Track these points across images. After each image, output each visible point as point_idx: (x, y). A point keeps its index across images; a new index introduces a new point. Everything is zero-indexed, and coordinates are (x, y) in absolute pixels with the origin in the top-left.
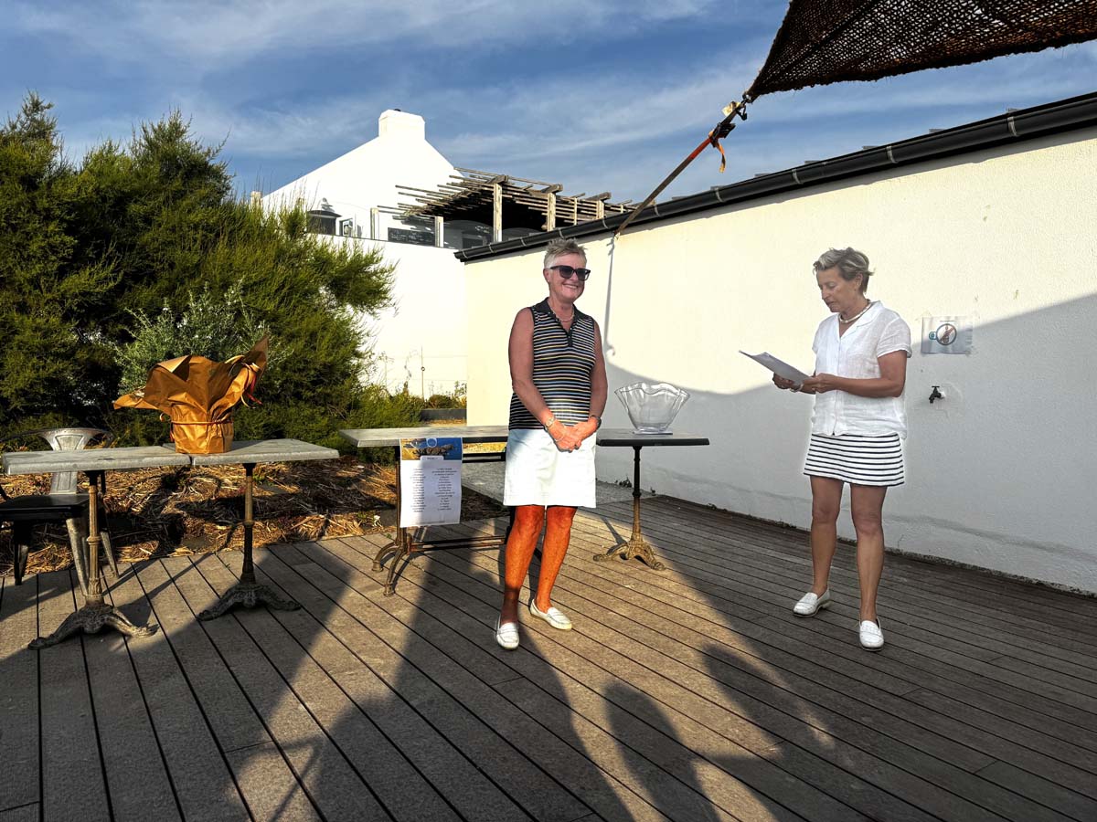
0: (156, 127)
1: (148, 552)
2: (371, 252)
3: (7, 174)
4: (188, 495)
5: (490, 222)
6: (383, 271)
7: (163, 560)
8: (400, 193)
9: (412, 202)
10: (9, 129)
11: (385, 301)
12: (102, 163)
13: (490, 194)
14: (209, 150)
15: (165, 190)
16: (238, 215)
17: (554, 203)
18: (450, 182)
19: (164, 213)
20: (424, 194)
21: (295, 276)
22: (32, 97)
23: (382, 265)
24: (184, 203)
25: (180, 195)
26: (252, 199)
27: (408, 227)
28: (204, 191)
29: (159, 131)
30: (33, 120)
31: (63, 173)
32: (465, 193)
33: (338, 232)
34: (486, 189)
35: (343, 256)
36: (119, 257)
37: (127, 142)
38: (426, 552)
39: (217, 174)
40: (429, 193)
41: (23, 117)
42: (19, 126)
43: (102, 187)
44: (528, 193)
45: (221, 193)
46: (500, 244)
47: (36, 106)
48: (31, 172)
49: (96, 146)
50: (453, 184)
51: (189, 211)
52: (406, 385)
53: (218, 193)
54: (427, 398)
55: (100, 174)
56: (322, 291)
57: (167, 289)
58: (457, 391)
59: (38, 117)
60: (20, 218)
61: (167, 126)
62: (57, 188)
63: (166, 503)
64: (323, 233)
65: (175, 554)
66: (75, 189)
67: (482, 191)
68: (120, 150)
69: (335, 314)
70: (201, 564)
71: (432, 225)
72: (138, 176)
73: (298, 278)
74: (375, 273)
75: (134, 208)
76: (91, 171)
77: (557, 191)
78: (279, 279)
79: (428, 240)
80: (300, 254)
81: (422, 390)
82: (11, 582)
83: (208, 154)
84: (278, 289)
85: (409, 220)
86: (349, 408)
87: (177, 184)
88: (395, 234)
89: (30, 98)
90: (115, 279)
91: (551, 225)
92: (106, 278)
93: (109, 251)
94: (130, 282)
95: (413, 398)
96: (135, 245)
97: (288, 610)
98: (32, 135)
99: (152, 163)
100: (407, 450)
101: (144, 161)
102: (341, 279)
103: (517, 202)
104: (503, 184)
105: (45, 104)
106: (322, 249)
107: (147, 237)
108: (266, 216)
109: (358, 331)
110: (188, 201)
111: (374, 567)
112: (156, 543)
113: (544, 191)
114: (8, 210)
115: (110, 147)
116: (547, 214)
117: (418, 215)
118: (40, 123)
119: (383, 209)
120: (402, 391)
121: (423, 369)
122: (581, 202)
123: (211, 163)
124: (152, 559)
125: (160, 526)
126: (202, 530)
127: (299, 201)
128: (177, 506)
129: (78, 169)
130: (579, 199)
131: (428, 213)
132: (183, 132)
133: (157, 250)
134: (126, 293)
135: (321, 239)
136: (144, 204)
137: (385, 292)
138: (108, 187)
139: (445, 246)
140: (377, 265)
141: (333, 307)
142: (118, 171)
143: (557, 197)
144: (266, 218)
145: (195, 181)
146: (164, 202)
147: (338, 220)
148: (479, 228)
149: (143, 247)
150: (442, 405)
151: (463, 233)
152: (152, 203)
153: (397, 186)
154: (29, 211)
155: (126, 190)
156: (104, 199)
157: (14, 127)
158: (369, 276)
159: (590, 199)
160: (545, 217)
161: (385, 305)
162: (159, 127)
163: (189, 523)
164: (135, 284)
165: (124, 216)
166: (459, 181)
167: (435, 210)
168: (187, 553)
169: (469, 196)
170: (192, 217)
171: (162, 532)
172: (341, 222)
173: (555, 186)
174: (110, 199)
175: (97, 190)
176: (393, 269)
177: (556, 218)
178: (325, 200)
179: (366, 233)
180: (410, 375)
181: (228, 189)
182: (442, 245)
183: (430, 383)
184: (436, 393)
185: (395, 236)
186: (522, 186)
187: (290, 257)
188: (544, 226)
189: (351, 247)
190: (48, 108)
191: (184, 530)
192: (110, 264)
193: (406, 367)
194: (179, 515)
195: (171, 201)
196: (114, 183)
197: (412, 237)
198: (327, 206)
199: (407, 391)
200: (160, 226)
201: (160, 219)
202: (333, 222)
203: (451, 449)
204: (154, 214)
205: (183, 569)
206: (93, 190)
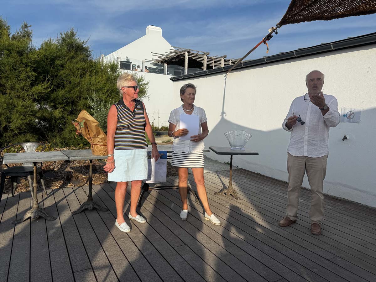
0: (66, 33)
1: (58, 185)
2: (140, 77)
3: (13, 50)
4: (74, 164)
5: (184, 66)
6: (144, 84)
7: (63, 188)
8: (152, 55)
9: (157, 58)
10: (17, 34)
11: (145, 95)
12: (48, 45)
13: (184, 56)
14: (84, 42)
15: (68, 56)
16: (94, 65)
17: (206, 59)
18: (170, 51)
19: (68, 64)
20: (161, 56)
22: (25, 23)
23: (144, 82)
24: (75, 60)
25: (73, 57)
27: (155, 67)
28: (81, 56)
29: (67, 35)
30: (25, 31)
31: (32, 51)
32: (175, 55)
34: (182, 54)
36: (51, 80)
37: (56, 40)
38: (155, 189)
39: (86, 50)
40: (163, 55)
41: (21, 30)
42: (20, 33)
43: (46, 54)
44: (197, 55)
45: (88, 57)
46: (187, 75)
47: (26, 26)
48: (21, 50)
49: (46, 40)
50: (171, 52)
51: (76, 63)
52: (153, 123)
54: (160, 127)
55: (46, 50)
57: (69, 91)
59: (26, 30)
60: (17, 66)
61: (69, 33)
62: (30, 56)
63: (66, 167)
65: (68, 186)
66: (36, 56)
67: (181, 54)
68: (54, 41)
70: (76, 191)
71: (163, 67)
72: (59, 51)
74: (142, 85)
75: (57, 62)
76: (44, 49)
77: (208, 55)
78: (107, 88)
79: (161, 72)
81: (158, 125)
82: (10, 195)
83: (83, 43)
84: (107, 91)
85: (156, 65)
87: (72, 53)
88: (151, 69)
89: (24, 23)
90: (50, 87)
91: (205, 68)
92: (47, 87)
93: (48, 77)
94: (56, 88)
95: (155, 127)
96: (58, 75)
97: (104, 211)
98: (24, 36)
99: (64, 46)
101: (62, 45)
103: (193, 59)
104: (188, 52)
105: (29, 25)
107: (62, 72)
108: (104, 64)
112: (62, 182)
113: (203, 55)
114: (13, 63)
115: (51, 40)
116: (204, 63)
117: (159, 63)
118: (27, 32)
119: (147, 61)
121: (159, 117)
122: (216, 59)
123: (84, 46)
124: (60, 188)
125: (63, 176)
126: (78, 177)
127: (118, 58)
128: (70, 168)
129: (40, 48)
130: (215, 57)
131: (162, 62)
132: (75, 35)
133: (65, 77)
134: (54, 92)
135: (124, 71)
136: (61, 61)
137: (145, 92)
138: (48, 54)
139: (168, 74)
140: (142, 82)
142: (52, 49)
143: (208, 57)
144: (104, 66)
145: (79, 53)
146: (68, 60)
147: (131, 64)
148: (180, 67)
149: (60, 76)
150: (165, 130)
151: (174, 69)
152: (63, 60)
153: (151, 53)
154: (20, 63)
155: (55, 56)
156: (47, 59)
157: (18, 33)
159: (219, 58)
160: (203, 64)
161: (145, 97)
162: (67, 33)
163: (74, 174)
164: (58, 89)
165: (54, 65)
166: (173, 51)
167: (165, 61)
168: (72, 186)
169: (176, 56)
170: (77, 66)
171: (64, 178)
172: (132, 65)
173: (207, 53)
174: (49, 58)
175: (45, 56)
176: (148, 84)
177: (207, 64)
178: (127, 57)
180: (155, 120)
181: (90, 55)
182: (166, 74)
183: (161, 122)
184: (163, 126)
186: (195, 53)
187: (112, 80)
188: (202, 67)
190: (30, 26)
191: (72, 177)
192: (48, 82)
193: (153, 117)
194: (70, 172)
195: (70, 60)
196: (51, 53)
197: (157, 71)
198: (127, 59)
199: (153, 125)
200: (66, 68)
201: (66, 66)
202: (130, 65)
203: (163, 155)
204: (64, 64)
205: (70, 193)
206: (43, 56)
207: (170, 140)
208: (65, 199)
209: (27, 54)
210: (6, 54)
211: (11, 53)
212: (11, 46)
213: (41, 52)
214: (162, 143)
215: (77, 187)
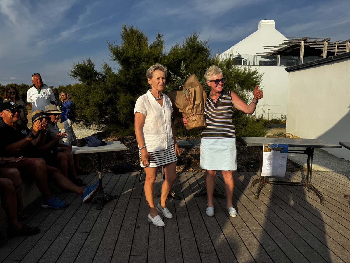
0: (189, 38)
1: (181, 169)
2: (254, 70)
3: (151, 57)
4: (193, 152)
5: (299, 55)
6: (258, 77)
7: (185, 172)
8: (264, 48)
9: (269, 51)
10: (153, 44)
12: (175, 50)
13: (299, 45)
14: (204, 43)
15: (191, 57)
17: (327, 45)
18: (284, 42)
19: (191, 65)
20: (273, 48)
21: (228, 82)
22: (159, 34)
23: (258, 75)
24: (196, 61)
25: (195, 58)
26: (216, 56)
27: (266, 60)
28: (202, 56)
29: (190, 39)
30: (159, 40)
31: (164, 56)
32: (289, 45)
33: (242, 64)
34: (298, 43)
35: (244, 73)
37: (181, 44)
38: (270, 183)
39: (206, 50)
40: (275, 47)
41: (156, 40)
42: (155, 43)
43: (174, 58)
44: (315, 43)
45: (207, 56)
46: (302, 64)
47: (159, 36)
48: (156, 56)
49: (173, 46)
50: (285, 43)
51: (198, 63)
52: (262, 115)
53: (206, 56)
54: (270, 120)
55: (174, 55)
56: (236, 85)
58: (281, 118)
59: (160, 39)
61: (192, 37)
63: (187, 154)
64: (238, 65)
65: (189, 170)
66: (167, 60)
67: (296, 44)
68: (180, 46)
69: (240, 94)
70: (196, 175)
71: (276, 58)
72: (184, 54)
73: (229, 82)
74: (255, 78)
76: (172, 54)
77: (329, 41)
79: (274, 64)
80: (230, 74)
81: (268, 117)
83: (204, 44)
85: (266, 57)
86: (243, 126)
87: (194, 55)
88: (262, 63)
89: (158, 34)
91: (325, 55)
95: (265, 120)
98: (158, 45)
99: (188, 49)
100: (266, 148)
101: (186, 49)
102: (243, 81)
103: (311, 47)
104: (305, 41)
105: (161, 35)
106: (237, 72)
108: (220, 62)
109: (248, 98)
110: (197, 60)
111: (251, 186)
112: (184, 166)
113: (322, 41)
115: (177, 46)
116: (323, 50)
117: (270, 55)
118: (160, 41)
119: (258, 55)
120: (261, 117)
121: (269, 110)
122: (339, 44)
123: (204, 47)
124: (183, 171)
125: (185, 161)
126: (197, 164)
127: (231, 55)
128: (190, 155)
129: (169, 53)
130: (338, 42)
131: (274, 54)
132: (197, 38)
135: (237, 67)
137: (259, 84)
138: (176, 58)
139: (280, 66)
140: (256, 75)
141: (240, 91)
142: (179, 53)
143: (328, 43)
144: (220, 63)
145: (200, 54)
146: (191, 62)
148: (294, 57)
150: (275, 123)
151: (287, 60)
152: (187, 62)
153: (264, 46)
155: (181, 59)
156: (175, 62)
157: (154, 43)
158: (253, 79)
159: (344, 42)
160: (322, 51)
162: (190, 37)
163: (193, 161)
166: (287, 42)
167: (277, 53)
168: (192, 170)
169: (291, 46)
170: (198, 65)
171: (186, 163)
172: (244, 60)
173: (328, 39)
175: (173, 60)
176: (262, 76)
177: (327, 51)
178: (239, 54)
179: (252, 63)
180: (264, 112)
181: (209, 55)
182: (279, 65)
183: (271, 115)
184: (273, 118)
185: (262, 64)
186: (313, 40)
187: (227, 76)
188: (322, 55)
189: (247, 69)
190: (162, 36)
191: (192, 163)
193: (263, 109)
194: (191, 158)
195: (192, 61)
196: (178, 57)
197: (268, 63)
198: (239, 56)
199: (263, 118)
200: (189, 69)
201: (189, 67)
202: (241, 61)
203: (283, 149)
204: (187, 65)
205: (191, 176)
206: (172, 60)
207: (283, 133)
208: (188, 182)
209: (161, 60)
210: (147, 61)
211: (149, 60)
212: (150, 55)
213: (171, 56)
214: (273, 136)
215: (196, 173)
